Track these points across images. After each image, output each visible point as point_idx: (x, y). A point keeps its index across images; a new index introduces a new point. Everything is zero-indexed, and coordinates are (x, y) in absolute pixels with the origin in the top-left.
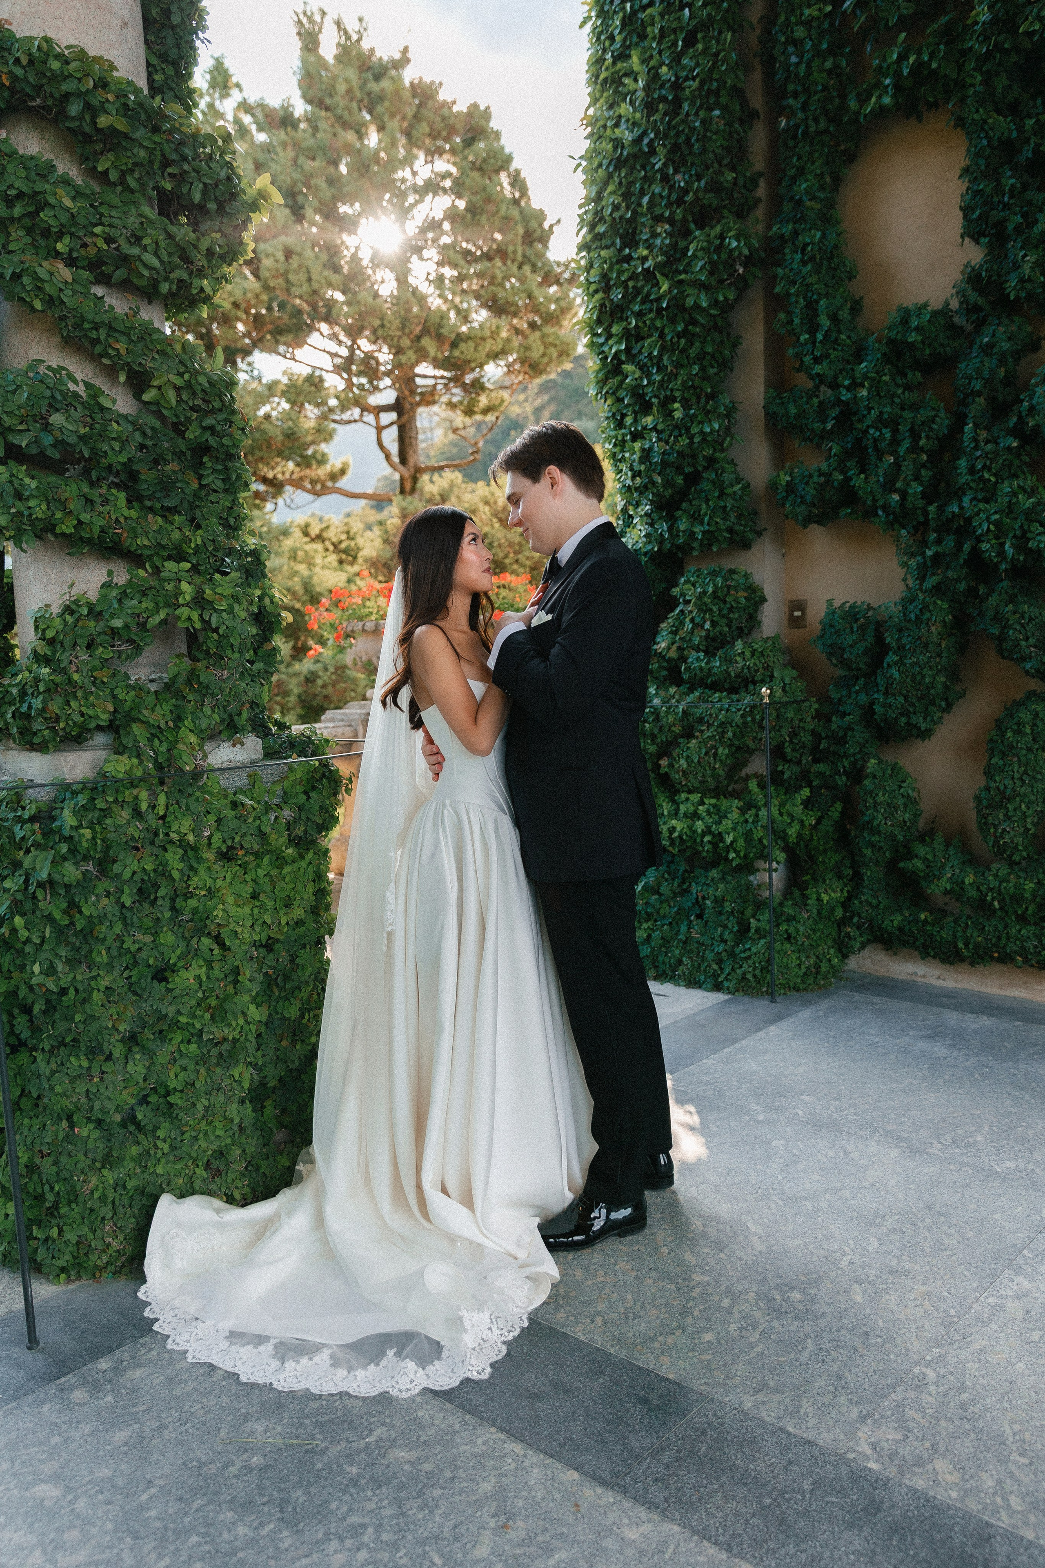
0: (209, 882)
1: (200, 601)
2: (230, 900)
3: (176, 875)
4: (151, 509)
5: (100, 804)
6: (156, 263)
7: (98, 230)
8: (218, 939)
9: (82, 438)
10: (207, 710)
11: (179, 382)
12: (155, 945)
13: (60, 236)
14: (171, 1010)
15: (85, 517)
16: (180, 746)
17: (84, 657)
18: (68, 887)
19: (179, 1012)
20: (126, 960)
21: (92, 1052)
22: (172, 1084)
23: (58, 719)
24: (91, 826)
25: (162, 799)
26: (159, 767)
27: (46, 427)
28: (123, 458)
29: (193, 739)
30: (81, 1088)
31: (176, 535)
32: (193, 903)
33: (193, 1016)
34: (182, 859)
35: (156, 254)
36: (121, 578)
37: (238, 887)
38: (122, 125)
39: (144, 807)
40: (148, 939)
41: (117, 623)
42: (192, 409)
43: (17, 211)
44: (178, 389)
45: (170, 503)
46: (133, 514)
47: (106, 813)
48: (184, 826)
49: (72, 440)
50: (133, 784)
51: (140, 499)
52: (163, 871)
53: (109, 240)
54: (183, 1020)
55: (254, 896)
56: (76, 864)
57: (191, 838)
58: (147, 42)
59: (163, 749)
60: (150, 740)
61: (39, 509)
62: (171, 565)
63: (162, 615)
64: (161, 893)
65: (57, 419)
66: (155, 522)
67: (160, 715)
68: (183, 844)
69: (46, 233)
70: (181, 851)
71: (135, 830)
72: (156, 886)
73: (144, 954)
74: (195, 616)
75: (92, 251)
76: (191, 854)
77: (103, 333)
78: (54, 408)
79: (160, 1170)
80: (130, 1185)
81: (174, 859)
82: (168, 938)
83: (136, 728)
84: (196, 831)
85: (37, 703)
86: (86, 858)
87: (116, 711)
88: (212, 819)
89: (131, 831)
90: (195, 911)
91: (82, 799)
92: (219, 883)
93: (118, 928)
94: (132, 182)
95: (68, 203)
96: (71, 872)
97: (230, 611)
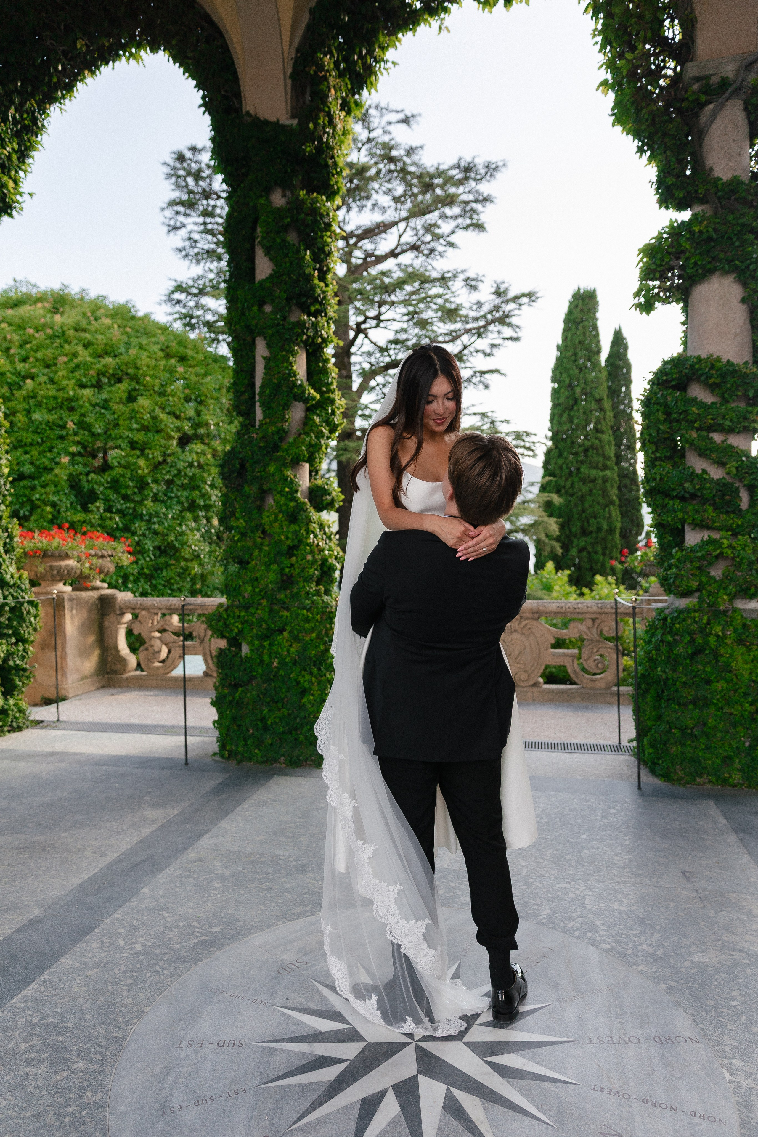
0: (730, 651)
1: (730, 546)
2: (741, 661)
3: (713, 646)
4: (723, 513)
5: (682, 616)
6: (730, 424)
7: (709, 417)
8: (736, 675)
9: (698, 489)
10: (731, 587)
11: (736, 465)
12: (704, 671)
13: (696, 421)
14: (709, 696)
15: (695, 517)
16: (719, 600)
17: (689, 566)
18: (669, 643)
19: (713, 698)
20: (693, 674)
21: (679, 704)
22: (710, 725)
23: (678, 587)
24: (679, 623)
25: (706, 618)
26: (710, 606)
27: (684, 488)
28: (711, 495)
29: (725, 597)
30: (674, 715)
31: (731, 521)
32: (724, 659)
33: (718, 700)
34: (716, 641)
35: (731, 421)
36: (706, 538)
37: (745, 657)
38: (718, 381)
39: (697, 619)
40: (702, 668)
41: (699, 554)
42: (746, 473)
43: (682, 417)
44: (737, 468)
45: (729, 510)
46: (714, 515)
47: (684, 620)
48: (718, 629)
49: (692, 491)
50: (695, 611)
51: (719, 509)
52: (707, 643)
53: (713, 419)
54: (715, 701)
55: (753, 661)
56: (672, 637)
57: (720, 634)
58: (753, 333)
59: (713, 600)
60: (708, 596)
61: (680, 515)
62: (724, 533)
63: (718, 551)
64: (707, 652)
65: (687, 485)
66: (724, 517)
67: (714, 588)
68: (718, 636)
69: (691, 421)
70: (716, 638)
71: (694, 627)
72: (706, 649)
73: (699, 673)
74: (729, 552)
75: (708, 424)
76: (720, 639)
77: (708, 452)
78: (686, 481)
79: (700, 754)
80: (688, 755)
81: (712, 640)
82: (708, 669)
83: (704, 592)
84: (723, 630)
85: (672, 580)
86: (676, 634)
87: (699, 585)
88: (731, 628)
89: (692, 627)
90: (724, 662)
91: (675, 614)
92: (735, 653)
93: (688, 661)
94: (726, 396)
95: (697, 412)
96: (669, 638)
97: (744, 549)
